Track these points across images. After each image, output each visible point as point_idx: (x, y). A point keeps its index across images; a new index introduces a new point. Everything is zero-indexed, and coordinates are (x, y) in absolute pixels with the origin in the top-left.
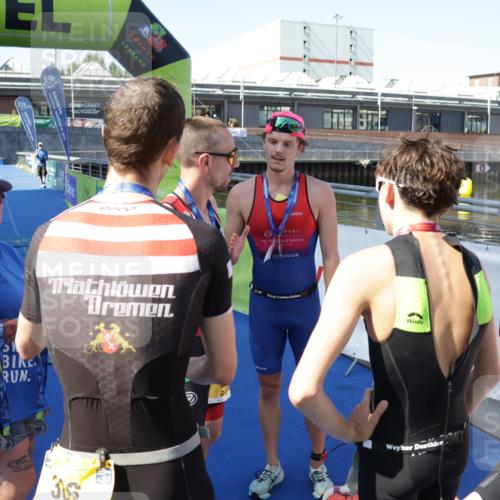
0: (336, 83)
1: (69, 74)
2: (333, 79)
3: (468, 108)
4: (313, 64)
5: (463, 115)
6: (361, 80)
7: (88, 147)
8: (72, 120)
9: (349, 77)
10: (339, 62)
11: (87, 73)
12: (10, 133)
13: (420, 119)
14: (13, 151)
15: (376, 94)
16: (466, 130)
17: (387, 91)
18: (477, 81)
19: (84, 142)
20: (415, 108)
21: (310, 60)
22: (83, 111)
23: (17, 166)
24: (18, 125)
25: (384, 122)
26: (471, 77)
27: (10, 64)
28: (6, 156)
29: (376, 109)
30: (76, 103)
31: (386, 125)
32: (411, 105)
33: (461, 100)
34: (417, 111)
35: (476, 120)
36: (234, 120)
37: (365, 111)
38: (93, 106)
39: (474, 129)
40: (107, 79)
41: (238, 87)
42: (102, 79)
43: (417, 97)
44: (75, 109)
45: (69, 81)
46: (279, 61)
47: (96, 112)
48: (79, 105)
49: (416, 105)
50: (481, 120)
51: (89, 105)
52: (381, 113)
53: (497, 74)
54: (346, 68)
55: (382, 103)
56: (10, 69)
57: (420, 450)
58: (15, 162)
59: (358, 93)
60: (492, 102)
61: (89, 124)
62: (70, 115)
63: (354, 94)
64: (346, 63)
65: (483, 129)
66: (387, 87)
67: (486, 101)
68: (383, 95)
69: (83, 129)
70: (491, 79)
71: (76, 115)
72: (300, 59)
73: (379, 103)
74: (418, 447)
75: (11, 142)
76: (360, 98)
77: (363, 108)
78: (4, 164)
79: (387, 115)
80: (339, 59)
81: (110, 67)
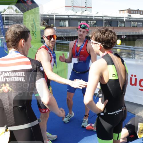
0: (81, 13)
1: (3, 13)
2: (80, 12)
3: (119, 20)
4: (75, 8)
5: (118, 21)
6: (89, 12)
8: (5, 26)
9: (85, 11)
10: (82, 7)
11: (8, 12)
13: (106, 23)
15: (93, 16)
16: (119, 26)
17: (96, 15)
18: (121, 12)
20: (104, 20)
21: (74, 7)
25: (96, 24)
26: (120, 11)
29: (93, 20)
31: (96, 25)
32: (103, 19)
33: (117, 18)
34: (105, 21)
35: (122, 23)
36: (52, 25)
37: (90, 21)
38: (11, 22)
39: (121, 26)
41: (53, 15)
42: (13, 14)
43: (105, 17)
44: (6, 23)
45: (3, 15)
46: (65, 7)
48: (7, 22)
49: (104, 19)
50: (123, 23)
52: (95, 22)
53: (127, 10)
54: (84, 9)
55: (95, 19)
57: (117, 113)
59: (88, 16)
60: (126, 18)
62: (4, 24)
63: (87, 16)
64: (84, 7)
65: (124, 26)
66: (96, 14)
67: (124, 18)
68: (95, 16)
70: (125, 11)
71: (6, 25)
72: (71, 7)
73: (94, 19)
74: (116, 112)
76: (88, 17)
77: (89, 20)
79: (96, 22)
80: (82, 6)
81: (16, 10)
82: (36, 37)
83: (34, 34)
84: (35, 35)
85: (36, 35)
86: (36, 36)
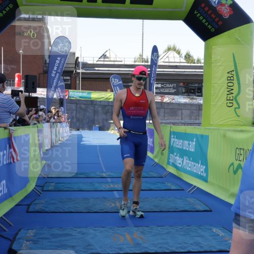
7: (166, 118)
11: (167, 60)
12: (105, 106)
14: (107, 120)
19: (162, 114)
22: (162, 90)
23: (109, 132)
24: (111, 100)
27: (108, 54)
28: (101, 124)
30: (157, 84)
38: (170, 86)
40: (181, 64)
42: (178, 64)
44: (156, 88)
47: (173, 91)
48: (159, 86)
51: (168, 85)
56: (108, 58)
58: (108, 129)
61: (167, 99)
69: (162, 103)
75: (106, 113)
78: (99, 130)
81: (185, 56)
82: (237, 110)
83: (234, 102)
84: (235, 105)
85: (238, 104)
86: (239, 108)
